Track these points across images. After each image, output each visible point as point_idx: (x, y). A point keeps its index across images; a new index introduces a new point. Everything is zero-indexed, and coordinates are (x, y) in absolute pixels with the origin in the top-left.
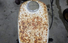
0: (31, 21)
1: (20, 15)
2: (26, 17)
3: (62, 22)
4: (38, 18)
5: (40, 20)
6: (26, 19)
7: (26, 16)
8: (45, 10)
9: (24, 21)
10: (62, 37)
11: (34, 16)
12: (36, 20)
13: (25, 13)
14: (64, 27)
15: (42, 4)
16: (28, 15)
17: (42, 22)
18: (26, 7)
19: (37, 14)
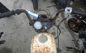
0: (42, 50)
1: (34, 46)
2: (39, 48)
3: (68, 31)
4: (47, 48)
5: (49, 50)
6: (39, 49)
7: (38, 46)
8: (52, 41)
9: (37, 51)
10: (69, 43)
11: (44, 46)
12: (46, 49)
13: (38, 44)
14: (71, 35)
15: (50, 36)
16: (40, 46)
17: (50, 51)
18: (38, 40)
19: (46, 45)
